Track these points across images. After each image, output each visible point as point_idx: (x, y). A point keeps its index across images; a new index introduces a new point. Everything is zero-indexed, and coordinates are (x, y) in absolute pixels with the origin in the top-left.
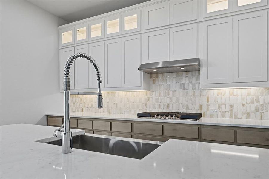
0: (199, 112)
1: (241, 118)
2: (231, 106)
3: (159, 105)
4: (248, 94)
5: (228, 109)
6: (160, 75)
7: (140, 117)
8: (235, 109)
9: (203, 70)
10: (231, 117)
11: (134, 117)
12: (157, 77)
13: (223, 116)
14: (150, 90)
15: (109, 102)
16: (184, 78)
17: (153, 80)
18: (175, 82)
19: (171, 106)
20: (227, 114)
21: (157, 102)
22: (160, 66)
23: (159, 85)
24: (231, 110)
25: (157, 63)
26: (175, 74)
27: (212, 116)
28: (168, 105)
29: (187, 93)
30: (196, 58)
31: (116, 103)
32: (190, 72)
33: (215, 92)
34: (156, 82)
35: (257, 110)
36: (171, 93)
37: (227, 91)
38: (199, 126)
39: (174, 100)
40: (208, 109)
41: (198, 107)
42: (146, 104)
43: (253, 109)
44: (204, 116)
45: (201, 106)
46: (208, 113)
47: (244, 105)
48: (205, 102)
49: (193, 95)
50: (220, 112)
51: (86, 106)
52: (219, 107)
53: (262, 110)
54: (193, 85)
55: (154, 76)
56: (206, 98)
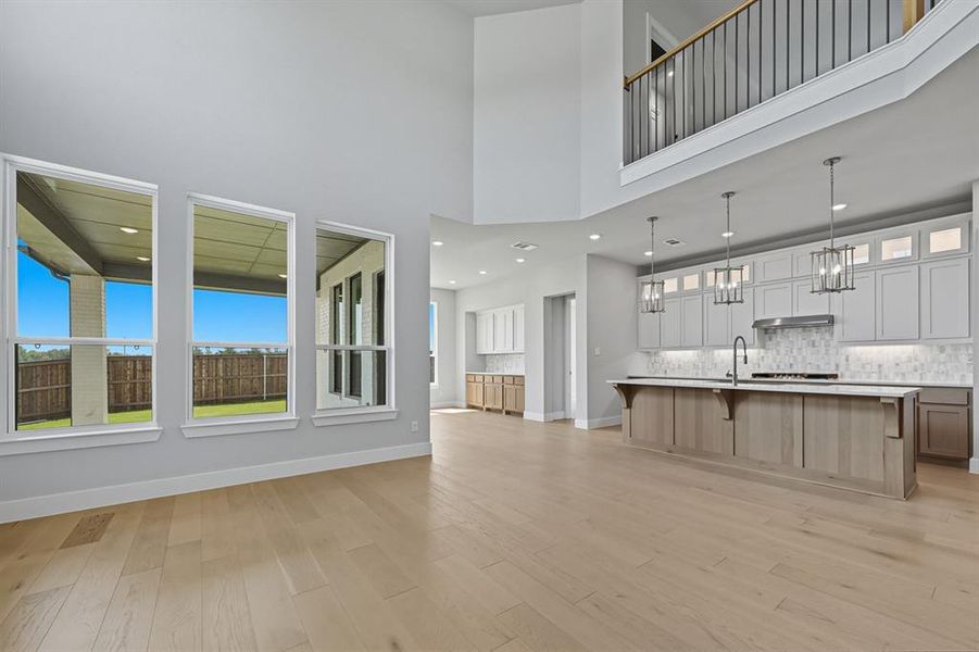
0: (835, 373)
2: (880, 366)
4: (903, 353)
5: (875, 369)
6: (779, 331)
8: (885, 368)
9: (837, 326)
12: (775, 334)
17: (770, 336)
18: (800, 338)
21: (774, 361)
23: (778, 342)
24: (880, 370)
25: (773, 320)
29: (818, 351)
30: (827, 313)
33: (855, 350)
34: (774, 338)
36: (795, 351)
39: (800, 360)
40: (847, 369)
41: (832, 369)
43: (911, 369)
46: (847, 374)
47: (897, 365)
48: (843, 362)
49: (827, 353)
52: (863, 368)
53: (922, 369)
54: (826, 341)
56: (844, 357)
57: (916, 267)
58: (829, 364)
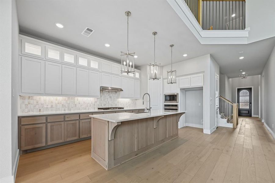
15: (69, 104)
16: (111, 94)
18: (107, 95)
29: (112, 100)
31: (76, 104)
36: (106, 99)
39: (107, 102)
42: (95, 104)
45: (116, 105)
54: (114, 97)
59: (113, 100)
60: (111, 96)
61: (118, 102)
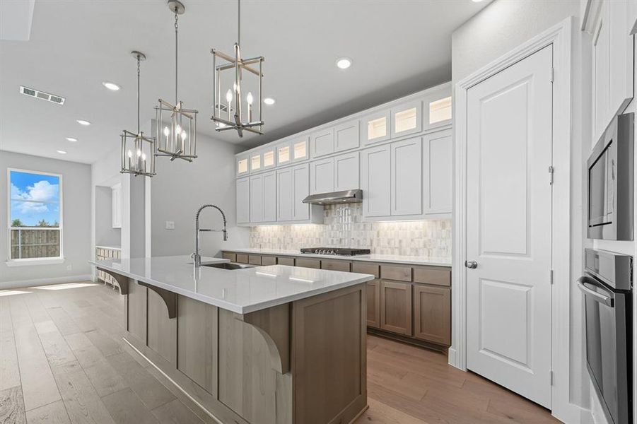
0: (369, 248)
1: (410, 255)
2: (400, 241)
3: (332, 240)
4: (416, 229)
5: (397, 245)
6: (333, 207)
7: (304, 252)
8: (404, 244)
9: (365, 201)
10: (400, 254)
11: (298, 253)
12: (330, 209)
13: (393, 253)
14: (323, 223)
17: (327, 212)
19: (343, 241)
20: (397, 251)
21: (330, 236)
22: (348, 195)
23: (332, 218)
24: (401, 246)
26: (347, 205)
27: (382, 252)
28: (341, 240)
29: (359, 226)
30: (358, 188)
32: (355, 204)
33: (385, 225)
34: (329, 215)
35: (425, 246)
37: (396, 224)
38: (380, 264)
40: (378, 246)
41: (369, 243)
43: (421, 245)
44: (375, 253)
45: (371, 241)
46: (378, 250)
47: (412, 240)
48: (375, 236)
49: (364, 229)
50: (390, 248)
51: (264, 241)
52: (389, 243)
53: (430, 245)
55: (328, 207)
56: (376, 233)
57: (419, 139)
58: (366, 239)
59: (362, 227)
60: (356, 217)
61: (378, 233)
